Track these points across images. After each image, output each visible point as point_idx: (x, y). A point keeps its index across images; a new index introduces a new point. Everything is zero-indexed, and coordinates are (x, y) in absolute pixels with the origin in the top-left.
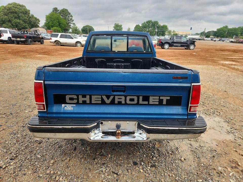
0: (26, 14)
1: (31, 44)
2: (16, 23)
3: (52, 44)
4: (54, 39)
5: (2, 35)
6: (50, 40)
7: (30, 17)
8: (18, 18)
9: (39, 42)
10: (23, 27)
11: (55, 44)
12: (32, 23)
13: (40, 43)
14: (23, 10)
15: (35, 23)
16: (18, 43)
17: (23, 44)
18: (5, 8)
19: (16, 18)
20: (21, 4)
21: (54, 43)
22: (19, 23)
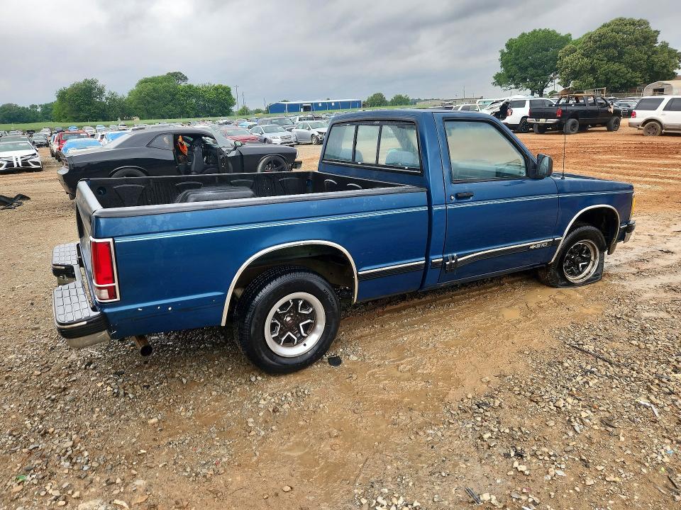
0: (644, 43)
1: (571, 132)
2: (606, 75)
3: (635, 131)
4: (642, 116)
5: (510, 113)
6: (631, 120)
7: (655, 52)
8: (619, 58)
9: (603, 125)
10: (623, 81)
11: (641, 132)
12: (656, 69)
13: (605, 128)
14: (637, 35)
15: (664, 67)
16: (543, 130)
17: (556, 134)
18: (590, 38)
19: (611, 59)
20: (637, 18)
21: (640, 127)
22: (615, 73)
